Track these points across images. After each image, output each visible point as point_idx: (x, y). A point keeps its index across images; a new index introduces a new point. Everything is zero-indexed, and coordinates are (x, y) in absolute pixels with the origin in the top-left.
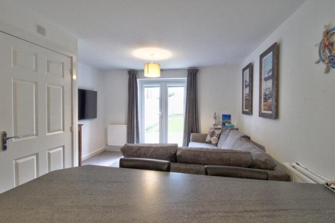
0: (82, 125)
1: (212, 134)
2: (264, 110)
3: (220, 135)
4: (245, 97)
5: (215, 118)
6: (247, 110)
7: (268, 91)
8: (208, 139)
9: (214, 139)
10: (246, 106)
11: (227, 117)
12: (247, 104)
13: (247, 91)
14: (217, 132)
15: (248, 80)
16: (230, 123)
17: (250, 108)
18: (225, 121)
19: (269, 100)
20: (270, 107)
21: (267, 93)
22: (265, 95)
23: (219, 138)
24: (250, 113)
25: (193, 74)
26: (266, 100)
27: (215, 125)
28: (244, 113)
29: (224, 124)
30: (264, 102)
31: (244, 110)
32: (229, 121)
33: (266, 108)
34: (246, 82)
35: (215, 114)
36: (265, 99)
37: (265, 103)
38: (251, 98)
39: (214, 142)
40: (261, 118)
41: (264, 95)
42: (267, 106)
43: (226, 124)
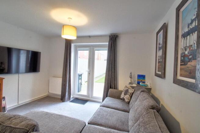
0: (4, 78)
1: (126, 92)
2: (181, 75)
3: (133, 94)
4: (159, 59)
5: (131, 77)
6: (160, 73)
7: (188, 50)
8: (122, 96)
9: (127, 97)
10: (158, 68)
11: (142, 77)
12: (161, 66)
13: (160, 53)
14: (131, 91)
15: (161, 42)
16: (144, 82)
17: (163, 71)
18: (140, 80)
19: (189, 63)
20: (190, 73)
21: (186, 53)
22: (184, 56)
23: (131, 97)
24: (163, 76)
25: (113, 40)
26: (184, 63)
27: (130, 83)
28: (157, 75)
29: (138, 83)
30: (181, 65)
31: (157, 72)
32: (143, 81)
33: (183, 73)
34: (159, 44)
35: (131, 74)
36: (182, 61)
37: (183, 67)
38: (164, 60)
39: (127, 100)
40: (176, 86)
41: (181, 57)
42: (186, 71)
43: (141, 83)
